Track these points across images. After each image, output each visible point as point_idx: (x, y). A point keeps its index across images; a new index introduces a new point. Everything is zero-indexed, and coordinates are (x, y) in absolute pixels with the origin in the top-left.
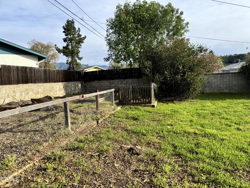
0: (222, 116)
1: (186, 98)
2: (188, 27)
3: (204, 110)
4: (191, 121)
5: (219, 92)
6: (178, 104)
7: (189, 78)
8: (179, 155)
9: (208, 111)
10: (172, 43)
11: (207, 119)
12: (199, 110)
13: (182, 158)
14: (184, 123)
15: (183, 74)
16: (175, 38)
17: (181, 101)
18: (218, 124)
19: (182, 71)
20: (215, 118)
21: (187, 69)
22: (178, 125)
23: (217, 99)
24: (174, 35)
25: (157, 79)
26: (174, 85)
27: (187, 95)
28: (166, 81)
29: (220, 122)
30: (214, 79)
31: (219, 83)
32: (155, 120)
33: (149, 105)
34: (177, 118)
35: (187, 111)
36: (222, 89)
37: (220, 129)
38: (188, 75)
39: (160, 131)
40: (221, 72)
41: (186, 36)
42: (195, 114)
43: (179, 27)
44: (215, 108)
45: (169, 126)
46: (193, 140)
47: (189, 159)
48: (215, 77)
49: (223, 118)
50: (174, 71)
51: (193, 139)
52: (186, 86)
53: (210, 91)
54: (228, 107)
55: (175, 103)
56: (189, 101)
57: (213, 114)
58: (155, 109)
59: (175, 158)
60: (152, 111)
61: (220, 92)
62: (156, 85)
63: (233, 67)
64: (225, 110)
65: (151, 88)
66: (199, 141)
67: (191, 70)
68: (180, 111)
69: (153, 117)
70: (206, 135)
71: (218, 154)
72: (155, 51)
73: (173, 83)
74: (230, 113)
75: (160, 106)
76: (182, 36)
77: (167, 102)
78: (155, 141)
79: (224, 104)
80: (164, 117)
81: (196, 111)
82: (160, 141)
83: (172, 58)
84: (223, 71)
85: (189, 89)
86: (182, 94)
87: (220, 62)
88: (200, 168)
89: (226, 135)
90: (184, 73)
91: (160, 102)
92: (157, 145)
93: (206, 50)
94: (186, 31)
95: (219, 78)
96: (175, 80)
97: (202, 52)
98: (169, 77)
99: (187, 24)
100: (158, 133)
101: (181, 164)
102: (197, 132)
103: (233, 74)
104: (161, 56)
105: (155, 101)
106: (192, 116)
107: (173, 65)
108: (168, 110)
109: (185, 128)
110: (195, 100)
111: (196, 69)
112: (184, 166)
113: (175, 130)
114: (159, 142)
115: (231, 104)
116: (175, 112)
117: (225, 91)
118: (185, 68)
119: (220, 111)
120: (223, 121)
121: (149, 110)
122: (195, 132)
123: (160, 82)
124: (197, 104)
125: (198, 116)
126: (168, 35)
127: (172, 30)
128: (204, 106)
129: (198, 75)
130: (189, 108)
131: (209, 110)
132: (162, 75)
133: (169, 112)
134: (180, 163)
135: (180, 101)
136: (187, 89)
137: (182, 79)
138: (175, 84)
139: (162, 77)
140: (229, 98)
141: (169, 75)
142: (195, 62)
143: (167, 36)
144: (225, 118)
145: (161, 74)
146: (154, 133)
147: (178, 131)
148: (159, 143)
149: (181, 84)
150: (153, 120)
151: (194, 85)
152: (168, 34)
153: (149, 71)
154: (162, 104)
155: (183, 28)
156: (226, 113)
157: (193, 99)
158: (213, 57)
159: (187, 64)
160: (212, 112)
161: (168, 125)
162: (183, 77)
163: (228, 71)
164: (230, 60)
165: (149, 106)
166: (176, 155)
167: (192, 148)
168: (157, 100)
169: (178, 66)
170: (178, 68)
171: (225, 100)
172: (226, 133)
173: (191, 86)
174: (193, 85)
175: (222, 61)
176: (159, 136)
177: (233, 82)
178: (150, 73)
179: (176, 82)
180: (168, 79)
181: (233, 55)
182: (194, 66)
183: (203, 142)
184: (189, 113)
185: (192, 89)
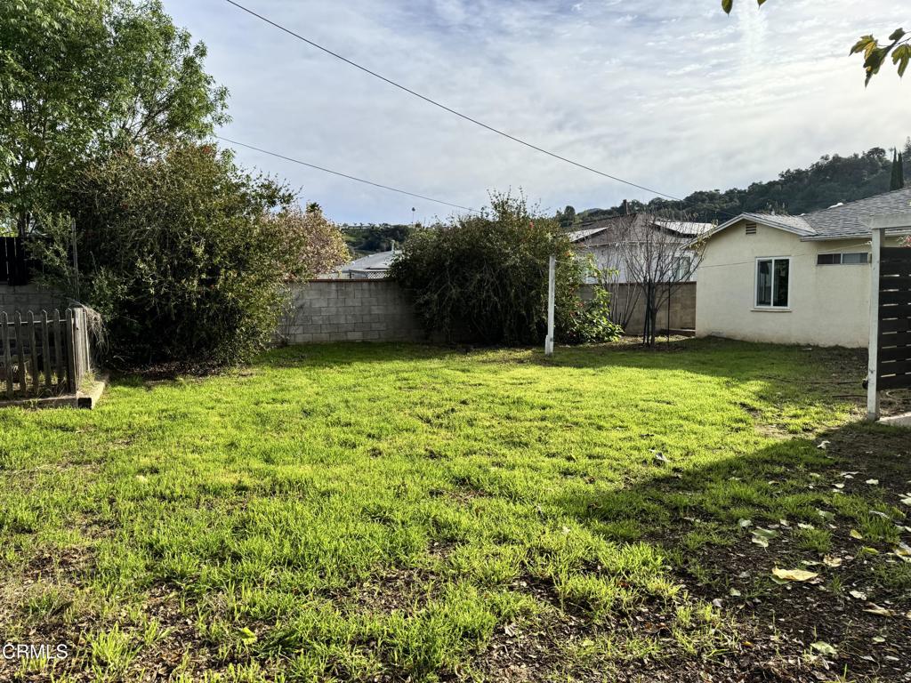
0: (335, 416)
1: (224, 363)
2: (224, 106)
3: (283, 402)
4: (232, 444)
5: (333, 339)
6: (193, 387)
7: (232, 291)
8: (170, 580)
9: (294, 403)
10: (163, 154)
11: (286, 431)
12: (264, 405)
13: (179, 589)
14: (204, 457)
15: (208, 274)
16: (180, 138)
17: (205, 374)
18: (319, 444)
19: (206, 266)
20: (313, 426)
21: (225, 257)
22: (180, 467)
23: (327, 363)
24: (173, 124)
25: (101, 288)
26: (175, 314)
27: (225, 351)
28: (142, 299)
29: (328, 437)
30: (318, 299)
31: (333, 310)
32: (86, 457)
33: (64, 397)
34: (178, 442)
35: (222, 411)
36: (344, 330)
37: (322, 461)
38: (227, 279)
39: (100, 501)
40: (343, 276)
41: (221, 138)
42: (250, 419)
43: (195, 100)
44: (317, 394)
45: (145, 475)
46: (229, 513)
47: (208, 587)
48: (321, 292)
49: (337, 423)
50: (176, 263)
51: (230, 507)
52: (223, 319)
53: (308, 337)
54: (355, 386)
55: (181, 384)
56: (235, 374)
57: (307, 413)
58: (93, 415)
59: (153, 596)
60: (76, 424)
61: (338, 342)
62: (99, 316)
63: (376, 262)
64: (347, 395)
65: (75, 324)
66: (251, 514)
67: (240, 262)
68: (197, 413)
69: (76, 449)
70: (277, 487)
71: (306, 544)
72: (92, 175)
73: (170, 310)
74: (358, 405)
75: (114, 400)
76: (205, 135)
77: (150, 383)
78: (74, 546)
79: (346, 376)
80: (127, 443)
81: (253, 406)
82: (96, 543)
83: (167, 214)
84: (350, 272)
85: (232, 329)
86: (208, 348)
87: (340, 245)
88: (242, 608)
89: (338, 478)
90: (213, 272)
91: (120, 384)
92: (81, 560)
93: (287, 199)
94: (219, 120)
95: (333, 295)
96: (179, 297)
97: (273, 203)
98: (154, 285)
99: (222, 94)
100: (91, 511)
101: (173, 613)
102: (247, 481)
103: (373, 284)
104: (121, 198)
105: (97, 379)
106: (238, 428)
107: (168, 241)
108: (150, 414)
109: (205, 473)
110: (256, 370)
111: (254, 263)
112: (185, 617)
113: (167, 487)
114: (89, 549)
115: (365, 378)
116: (173, 418)
117: (351, 336)
118: (217, 255)
119: (331, 400)
120: (335, 432)
121: (59, 422)
122: (240, 482)
123: (117, 301)
124: (260, 383)
125: (257, 425)
126: (150, 123)
127: (166, 106)
128: (282, 390)
129: (263, 281)
130: (229, 400)
131: (298, 402)
132: (126, 276)
133: (152, 422)
134: (171, 611)
135: (201, 376)
136: (224, 332)
137: (208, 294)
138: (178, 310)
139: (125, 284)
140: (361, 360)
141: (153, 277)
142: (251, 237)
143: (145, 125)
144: (343, 420)
145: (119, 269)
146: (75, 513)
147: (178, 491)
148: (91, 550)
149: (204, 310)
150: (76, 458)
151: (249, 317)
152: (149, 120)
153: (64, 254)
154: (126, 389)
155: (208, 108)
156: (348, 407)
157: (248, 365)
158: (319, 224)
159: (222, 241)
160: (307, 407)
161: (141, 472)
162: (208, 286)
163: (363, 276)
164: (369, 240)
165: (64, 403)
166: (158, 582)
167: (223, 542)
168: (107, 377)
169: (189, 242)
170: (192, 254)
171: (349, 364)
172: (337, 470)
173: (240, 319)
174: (247, 316)
175: (347, 242)
176: (95, 522)
177: (373, 307)
178: (72, 265)
179: (182, 302)
180: (152, 291)
181: (378, 226)
182: (248, 249)
183: (261, 515)
184: (227, 419)
185: (242, 330)
